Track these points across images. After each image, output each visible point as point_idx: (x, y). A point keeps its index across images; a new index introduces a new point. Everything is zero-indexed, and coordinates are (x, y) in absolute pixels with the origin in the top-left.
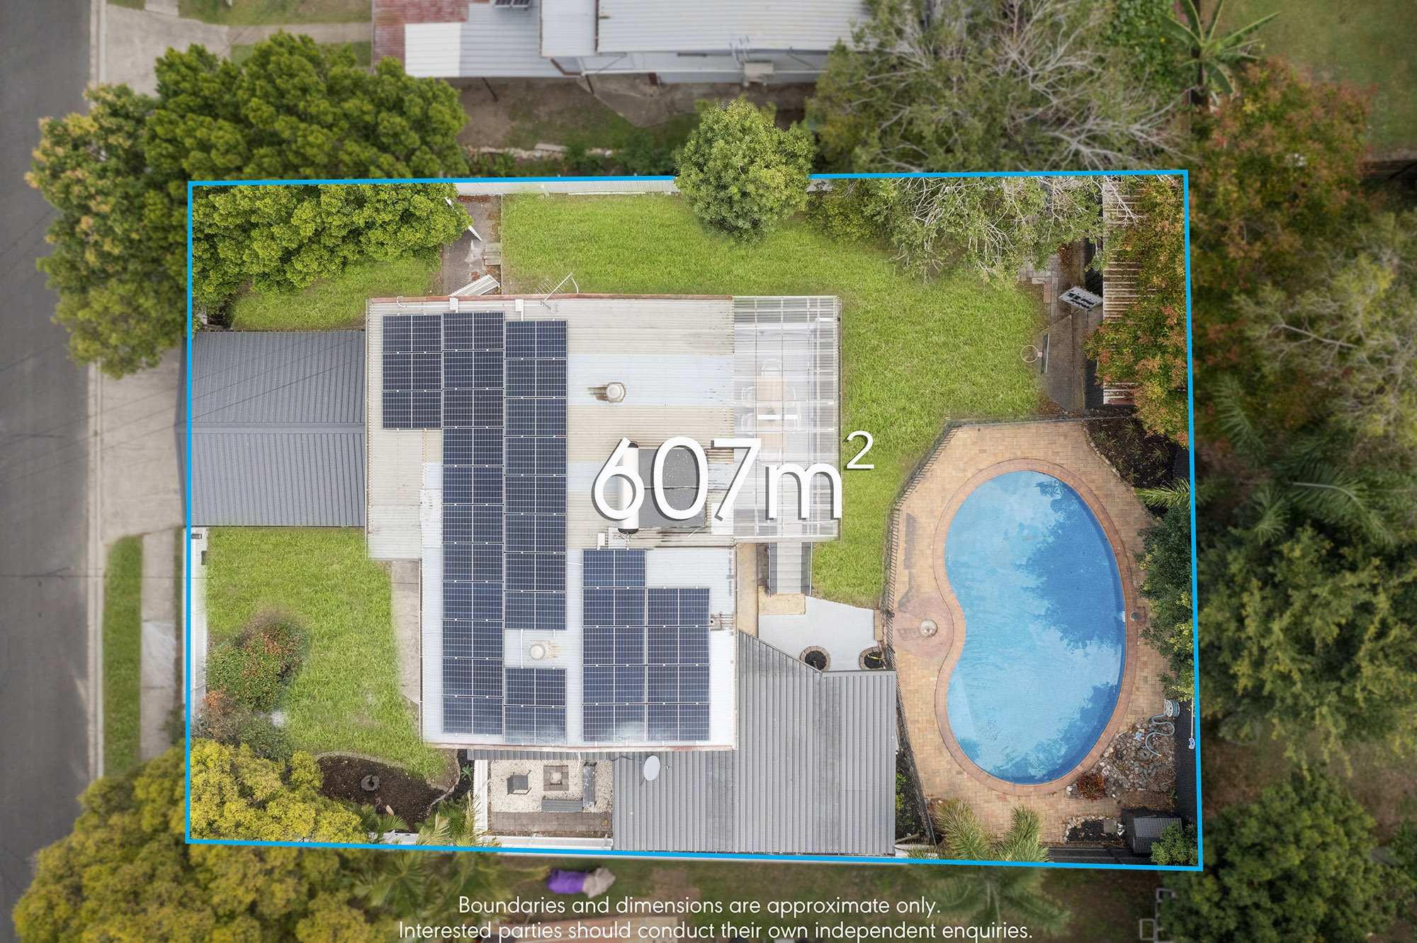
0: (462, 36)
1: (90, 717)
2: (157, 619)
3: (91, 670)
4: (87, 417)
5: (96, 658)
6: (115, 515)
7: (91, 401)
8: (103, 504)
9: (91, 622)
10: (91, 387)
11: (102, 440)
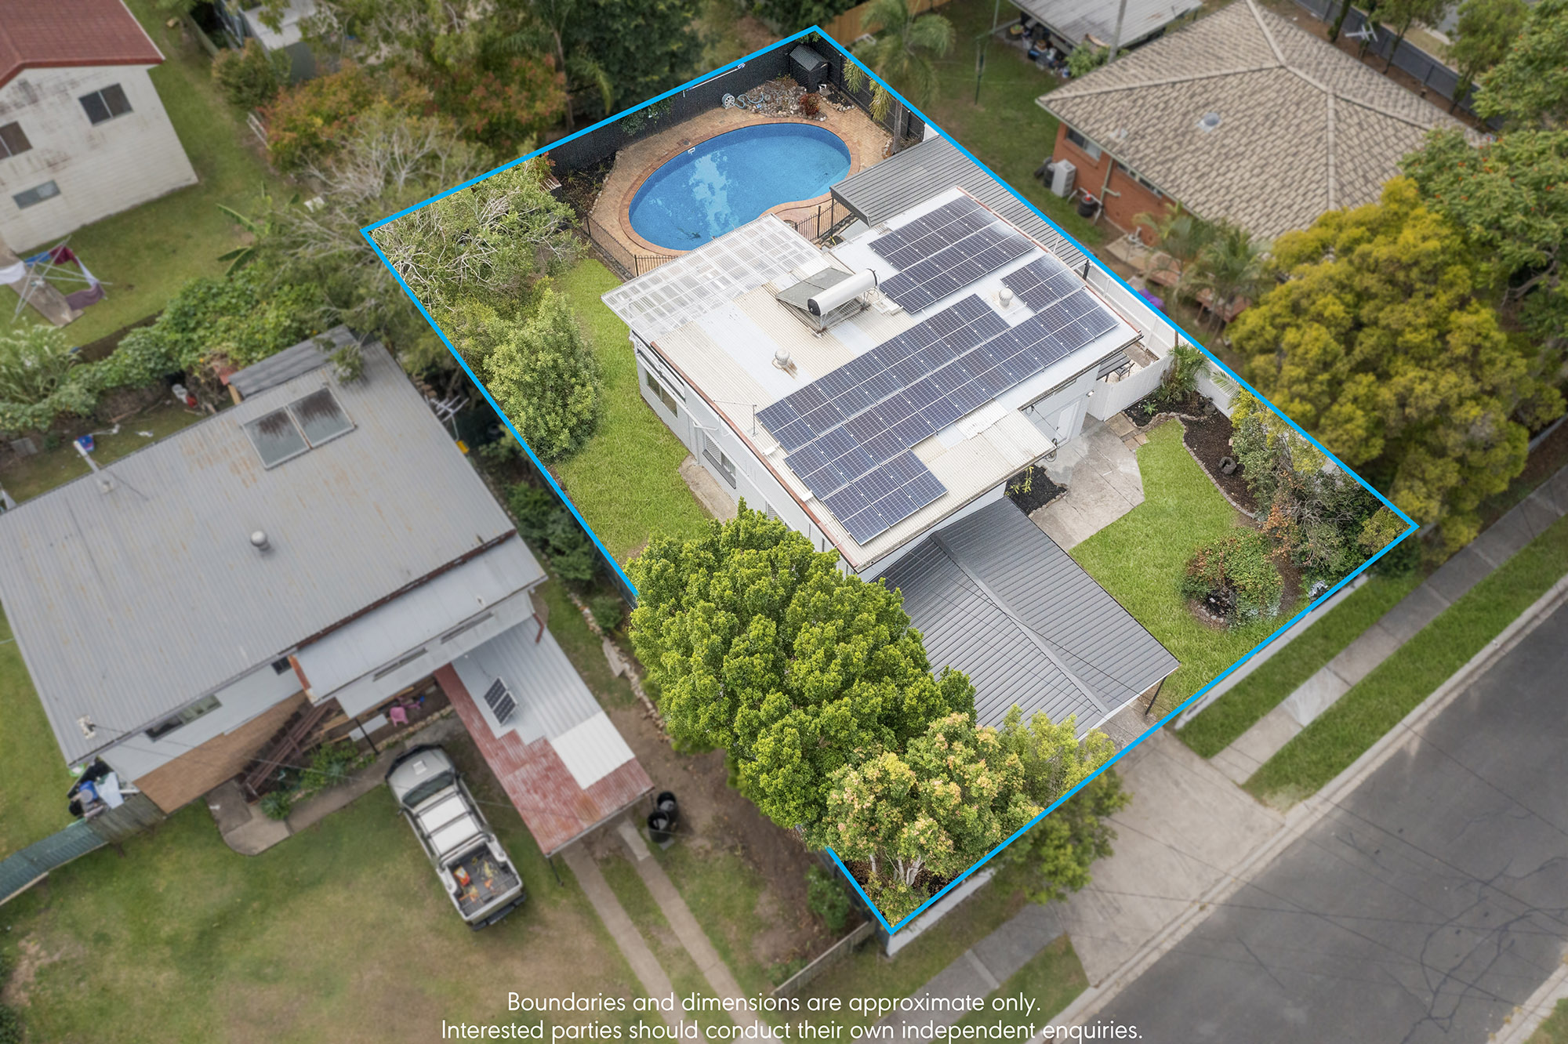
0: (562, 732)
1: (1425, 723)
2: (1290, 718)
3: (1391, 752)
4: (1196, 929)
5: (1378, 755)
6: (1251, 829)
7: (1180, 936)
8: (1253, 850)
9: (1356, 782)
10: (1168, 946)
11: (1203, 894)
